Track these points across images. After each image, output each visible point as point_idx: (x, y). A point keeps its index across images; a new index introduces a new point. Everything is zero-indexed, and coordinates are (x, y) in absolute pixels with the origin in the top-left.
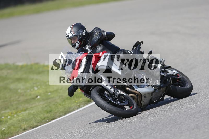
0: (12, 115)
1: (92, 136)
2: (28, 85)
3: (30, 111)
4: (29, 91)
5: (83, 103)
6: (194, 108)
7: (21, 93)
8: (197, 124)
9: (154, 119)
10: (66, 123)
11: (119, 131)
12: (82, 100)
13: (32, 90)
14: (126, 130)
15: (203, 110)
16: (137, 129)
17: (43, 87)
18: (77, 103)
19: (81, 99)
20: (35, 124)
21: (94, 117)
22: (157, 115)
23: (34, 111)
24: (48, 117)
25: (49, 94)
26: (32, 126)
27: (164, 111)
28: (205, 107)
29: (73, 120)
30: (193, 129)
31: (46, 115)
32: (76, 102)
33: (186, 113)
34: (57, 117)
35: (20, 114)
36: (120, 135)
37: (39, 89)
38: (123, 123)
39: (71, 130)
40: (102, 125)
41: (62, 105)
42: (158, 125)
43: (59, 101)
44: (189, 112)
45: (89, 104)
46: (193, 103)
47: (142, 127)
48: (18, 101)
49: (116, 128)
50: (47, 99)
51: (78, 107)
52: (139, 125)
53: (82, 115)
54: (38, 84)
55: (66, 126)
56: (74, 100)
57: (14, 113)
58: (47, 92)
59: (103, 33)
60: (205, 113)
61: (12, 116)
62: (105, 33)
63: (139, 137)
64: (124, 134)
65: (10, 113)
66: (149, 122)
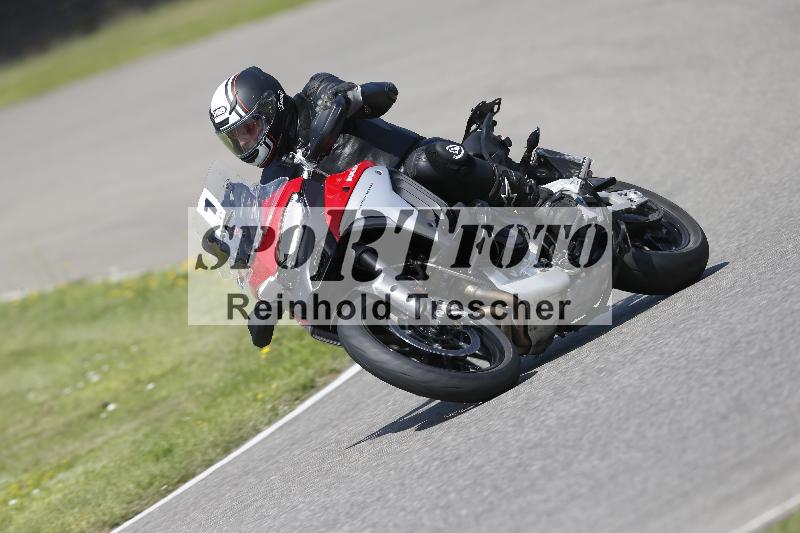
0: (25, 491)
1: (348, 513)
2: (62, 368)
3: (90, 466)
4: (68, 390)
5: (287, 396)
6: (709, 339)
7: (41, 404)
8: (735, 393)
9: (567, 407)
10: (236, 485)
11: (445, 477)
12: (278, 388)
13: (81, 384)
14: (471, 467)
15: (743, 340)
16: (514, 455)
17: (122, 365)
18: (264, 402)
19: (274, 385)
20: (118, 511)
21: (338, 442)
22: (575, 392)
23: (105, 461)
24: (163, 476)
25: (150, 386)
26: (106, 518)
27: (600, 370)
28: (752, 328)
29: (261, 469)
30: (725, 417)
31: (155, 469)
32: (260, 396)
33: (683, 363)
34: (199, 467)
35: (54, 481)
36: (451, 489)
37: (105, 376)
38: (453, 444)
39: (262, 506)
40: (378, 465)
41: (209, 420)
42: (590, 424)
43: (191, 407)
44: (695, 356)
45: (309, 396)
46: (704, 321)
47: (530, 445)
48: (35, 435)
49: (432, 469)
50: (146, 408)
51: (269, 415)
52: (518, 440)
53: (293, 444)
54: (99, 357)
55: (237, 494)
56: (249, 395)
57: (30, 482)
58: (138, 382)
59: (350, 94)
60: (757, 347)
61: (22, 496)
62: (360, 89)
63: (526, 484)
64: (468, 482)
65: (15, 486)
66: (552, 422)
